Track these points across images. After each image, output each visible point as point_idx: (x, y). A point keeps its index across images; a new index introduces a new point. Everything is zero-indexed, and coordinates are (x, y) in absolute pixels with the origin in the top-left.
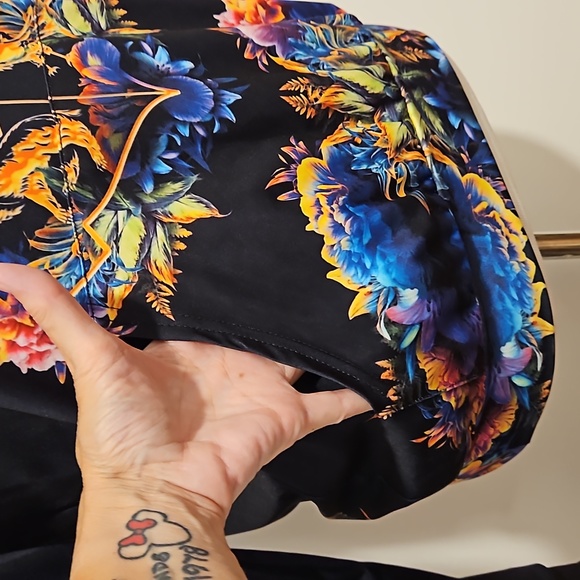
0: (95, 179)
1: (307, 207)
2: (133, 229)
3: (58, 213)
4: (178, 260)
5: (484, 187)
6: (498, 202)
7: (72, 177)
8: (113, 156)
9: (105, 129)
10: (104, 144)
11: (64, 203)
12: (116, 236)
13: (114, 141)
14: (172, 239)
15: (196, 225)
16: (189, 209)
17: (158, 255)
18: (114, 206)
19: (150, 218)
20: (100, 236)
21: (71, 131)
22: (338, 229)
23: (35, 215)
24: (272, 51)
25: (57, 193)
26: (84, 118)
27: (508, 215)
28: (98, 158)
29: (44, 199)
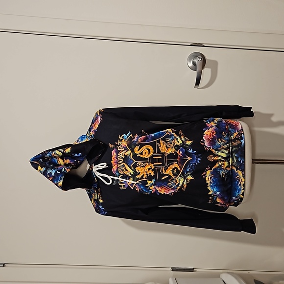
0: (178, 172)
1: (207, 179)
2: (182, 180)
3: (173, 177)
4: (187, 184)
5: (240, 173)
6: (241, 176)
7: (175, 172)
8: (181, 169)
9: (180, 165)
10: (180, 167)
11: (174, 175)
12: (180, 180)
13: (181, 167)
14: (187, 182)
15: (191, 180)
16: (190, 178)
17: (185, 183)
18: (180, 176)
19: (185, 179)
20: (178, 180)
21: (176, 165)
22: (211, 183)
23: (170, 177)
24: (210, 148)
25: (173, 173)
26: (177, 163)
27: (242, 178)
28: (179, 169)
29: (171, 175)
